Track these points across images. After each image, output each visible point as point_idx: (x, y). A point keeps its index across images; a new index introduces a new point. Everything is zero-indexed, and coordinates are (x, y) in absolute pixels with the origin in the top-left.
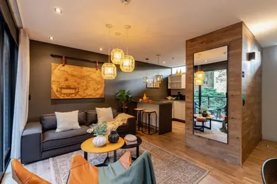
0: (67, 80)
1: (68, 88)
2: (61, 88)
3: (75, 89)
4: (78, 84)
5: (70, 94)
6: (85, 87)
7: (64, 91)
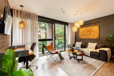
0: (83, 33)
1: (83, 35)
2: (82, 35)
3: (85, 35)
4: (87, 33)
5: (84, 37)
6: (89, 34)
7: (83, 36)
